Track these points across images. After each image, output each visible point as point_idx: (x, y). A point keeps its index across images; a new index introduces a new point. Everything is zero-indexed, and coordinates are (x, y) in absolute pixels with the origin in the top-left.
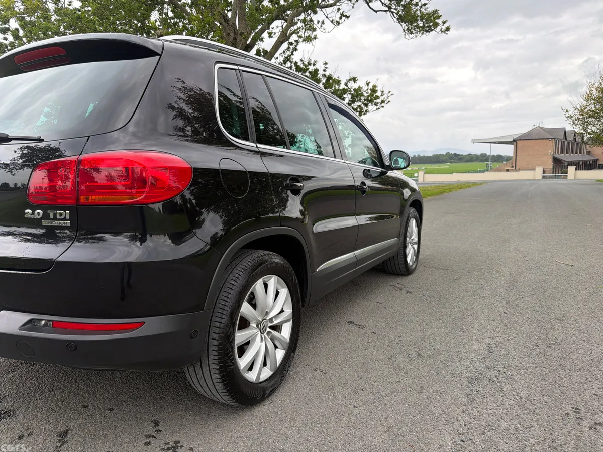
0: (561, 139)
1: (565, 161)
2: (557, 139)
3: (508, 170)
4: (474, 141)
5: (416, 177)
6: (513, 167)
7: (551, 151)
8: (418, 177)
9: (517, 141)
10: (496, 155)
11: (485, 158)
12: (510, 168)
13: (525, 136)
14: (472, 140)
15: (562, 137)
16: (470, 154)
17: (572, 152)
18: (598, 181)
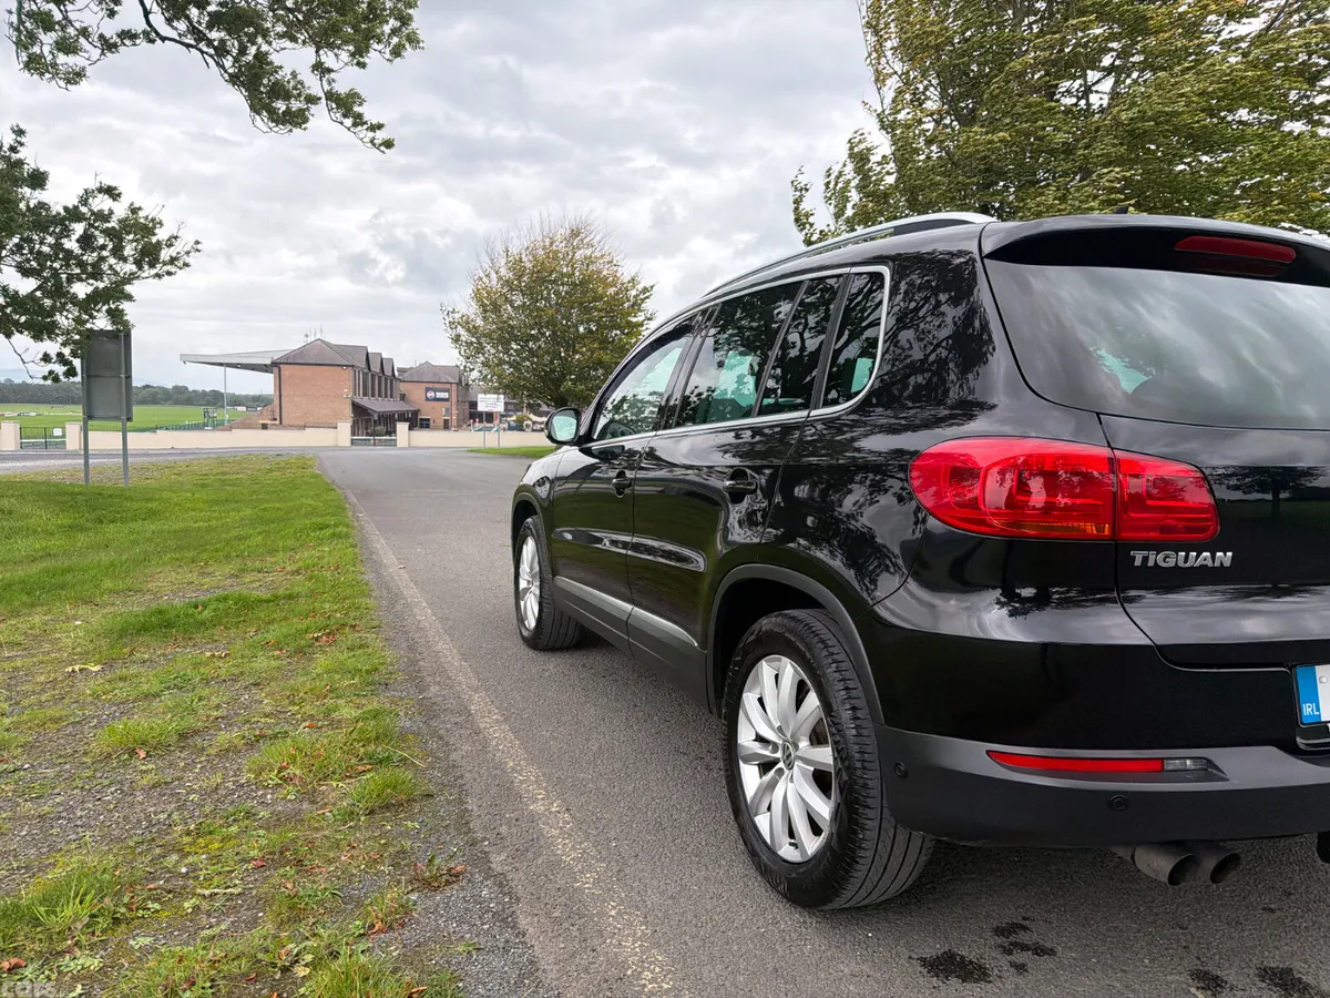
0: (362, 369)
1: (375, 412)
2: (357, 367)
3: (265, 427)
4: (185, 359)
5: (57, 437)
6: (275, 419)
7: (347, 391)
8: (64, 436)
9: (281, 366)
10: (208, 390)
11: (185, 396)
12: (269, 422)
13: (294, 356)
14: (182, 355)
15: (363, 364)
16: (148, 386)
17: (380, 396)
18: (472, 451)
